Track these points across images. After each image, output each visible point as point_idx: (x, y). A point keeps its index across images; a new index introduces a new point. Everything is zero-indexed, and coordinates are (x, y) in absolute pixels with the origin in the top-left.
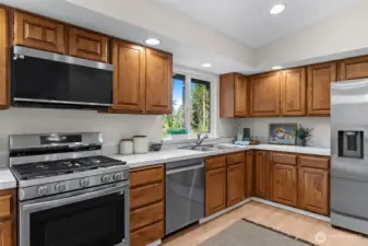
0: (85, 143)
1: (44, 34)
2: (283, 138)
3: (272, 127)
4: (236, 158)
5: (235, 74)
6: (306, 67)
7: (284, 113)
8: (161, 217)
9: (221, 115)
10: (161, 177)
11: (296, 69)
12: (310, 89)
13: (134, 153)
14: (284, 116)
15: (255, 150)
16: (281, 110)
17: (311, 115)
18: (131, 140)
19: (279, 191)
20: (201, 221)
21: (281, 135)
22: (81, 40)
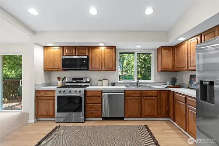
0: (84, 81)
1: (70, 51)
3: (191, 77)
4: (150, 93)
5: (162, 47)
8: (100, 109)
10: (100, 95)
13: (102, 86)
16: (188, 66)
18: (102, 81)
20: (125, 119)
22: (79, 50)
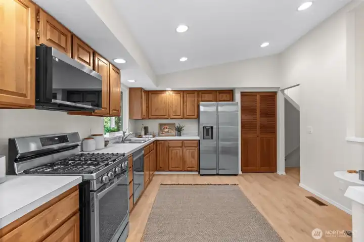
2: (168, 132)
3: (161, 125)
6: (183, 91)
7: (171, 117)
9: (130, 118)
11: (177, 92)
12: (185, 104)
14: (171, 119)
15: (157, 141)
16: (169, 115)
17: (186, 118)
18: (91, 138)
19: (173, 164)
21: (166, 130)
